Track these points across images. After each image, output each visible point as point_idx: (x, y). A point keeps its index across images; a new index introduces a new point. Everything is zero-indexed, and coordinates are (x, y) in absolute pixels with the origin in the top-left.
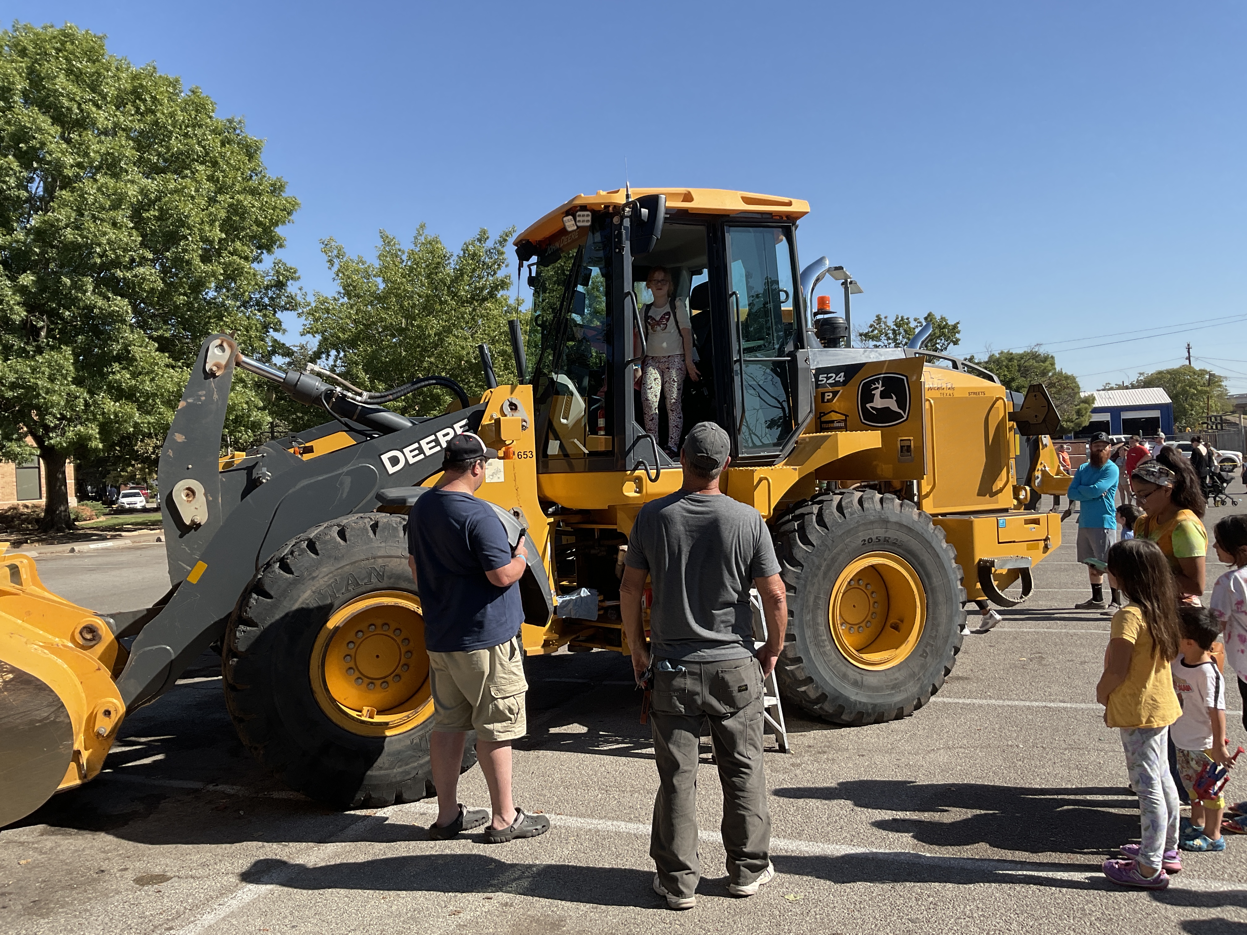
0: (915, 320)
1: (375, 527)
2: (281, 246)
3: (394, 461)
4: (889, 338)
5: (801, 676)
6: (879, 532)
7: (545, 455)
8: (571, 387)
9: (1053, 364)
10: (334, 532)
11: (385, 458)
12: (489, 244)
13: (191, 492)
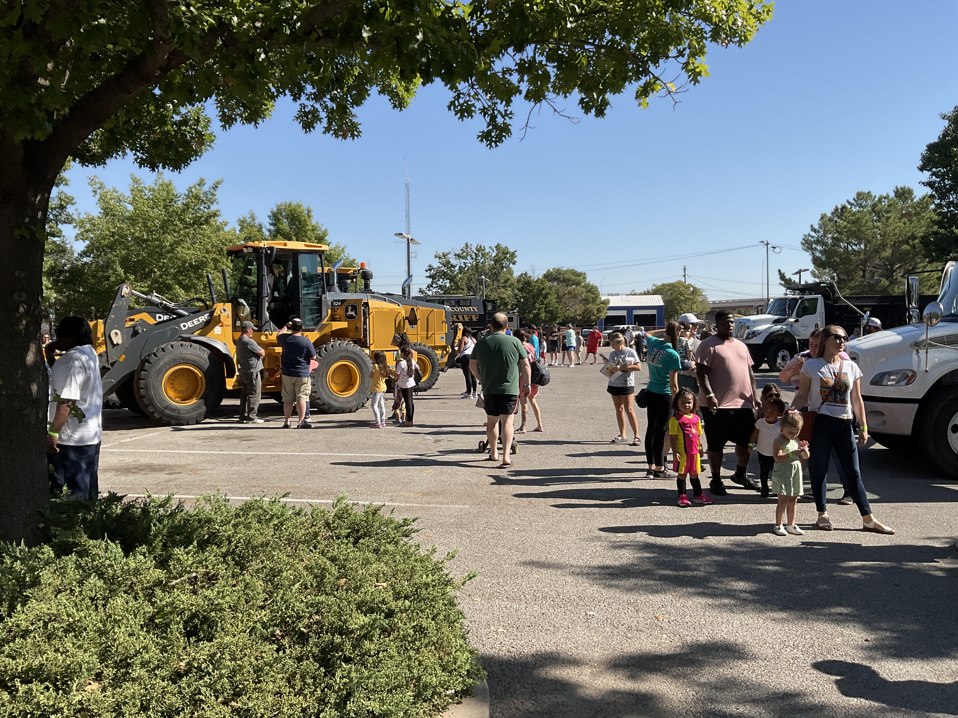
0: (490, 247)
1: (182, 345)
2: (66, 184)
3: (184, 326)
4: (472, 258)
5: (317, 397)
6: (345, 354)
7: (235, 326)
8: (245, 303)
9: (585, 278)
10: (170, 346)
11: (182, 325)
12: (206, 188)
13: (116, 334)
